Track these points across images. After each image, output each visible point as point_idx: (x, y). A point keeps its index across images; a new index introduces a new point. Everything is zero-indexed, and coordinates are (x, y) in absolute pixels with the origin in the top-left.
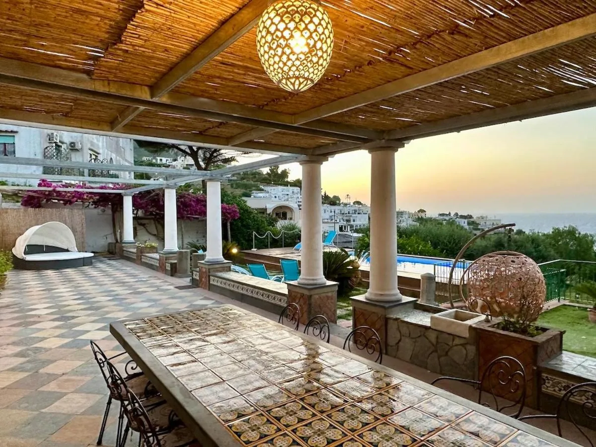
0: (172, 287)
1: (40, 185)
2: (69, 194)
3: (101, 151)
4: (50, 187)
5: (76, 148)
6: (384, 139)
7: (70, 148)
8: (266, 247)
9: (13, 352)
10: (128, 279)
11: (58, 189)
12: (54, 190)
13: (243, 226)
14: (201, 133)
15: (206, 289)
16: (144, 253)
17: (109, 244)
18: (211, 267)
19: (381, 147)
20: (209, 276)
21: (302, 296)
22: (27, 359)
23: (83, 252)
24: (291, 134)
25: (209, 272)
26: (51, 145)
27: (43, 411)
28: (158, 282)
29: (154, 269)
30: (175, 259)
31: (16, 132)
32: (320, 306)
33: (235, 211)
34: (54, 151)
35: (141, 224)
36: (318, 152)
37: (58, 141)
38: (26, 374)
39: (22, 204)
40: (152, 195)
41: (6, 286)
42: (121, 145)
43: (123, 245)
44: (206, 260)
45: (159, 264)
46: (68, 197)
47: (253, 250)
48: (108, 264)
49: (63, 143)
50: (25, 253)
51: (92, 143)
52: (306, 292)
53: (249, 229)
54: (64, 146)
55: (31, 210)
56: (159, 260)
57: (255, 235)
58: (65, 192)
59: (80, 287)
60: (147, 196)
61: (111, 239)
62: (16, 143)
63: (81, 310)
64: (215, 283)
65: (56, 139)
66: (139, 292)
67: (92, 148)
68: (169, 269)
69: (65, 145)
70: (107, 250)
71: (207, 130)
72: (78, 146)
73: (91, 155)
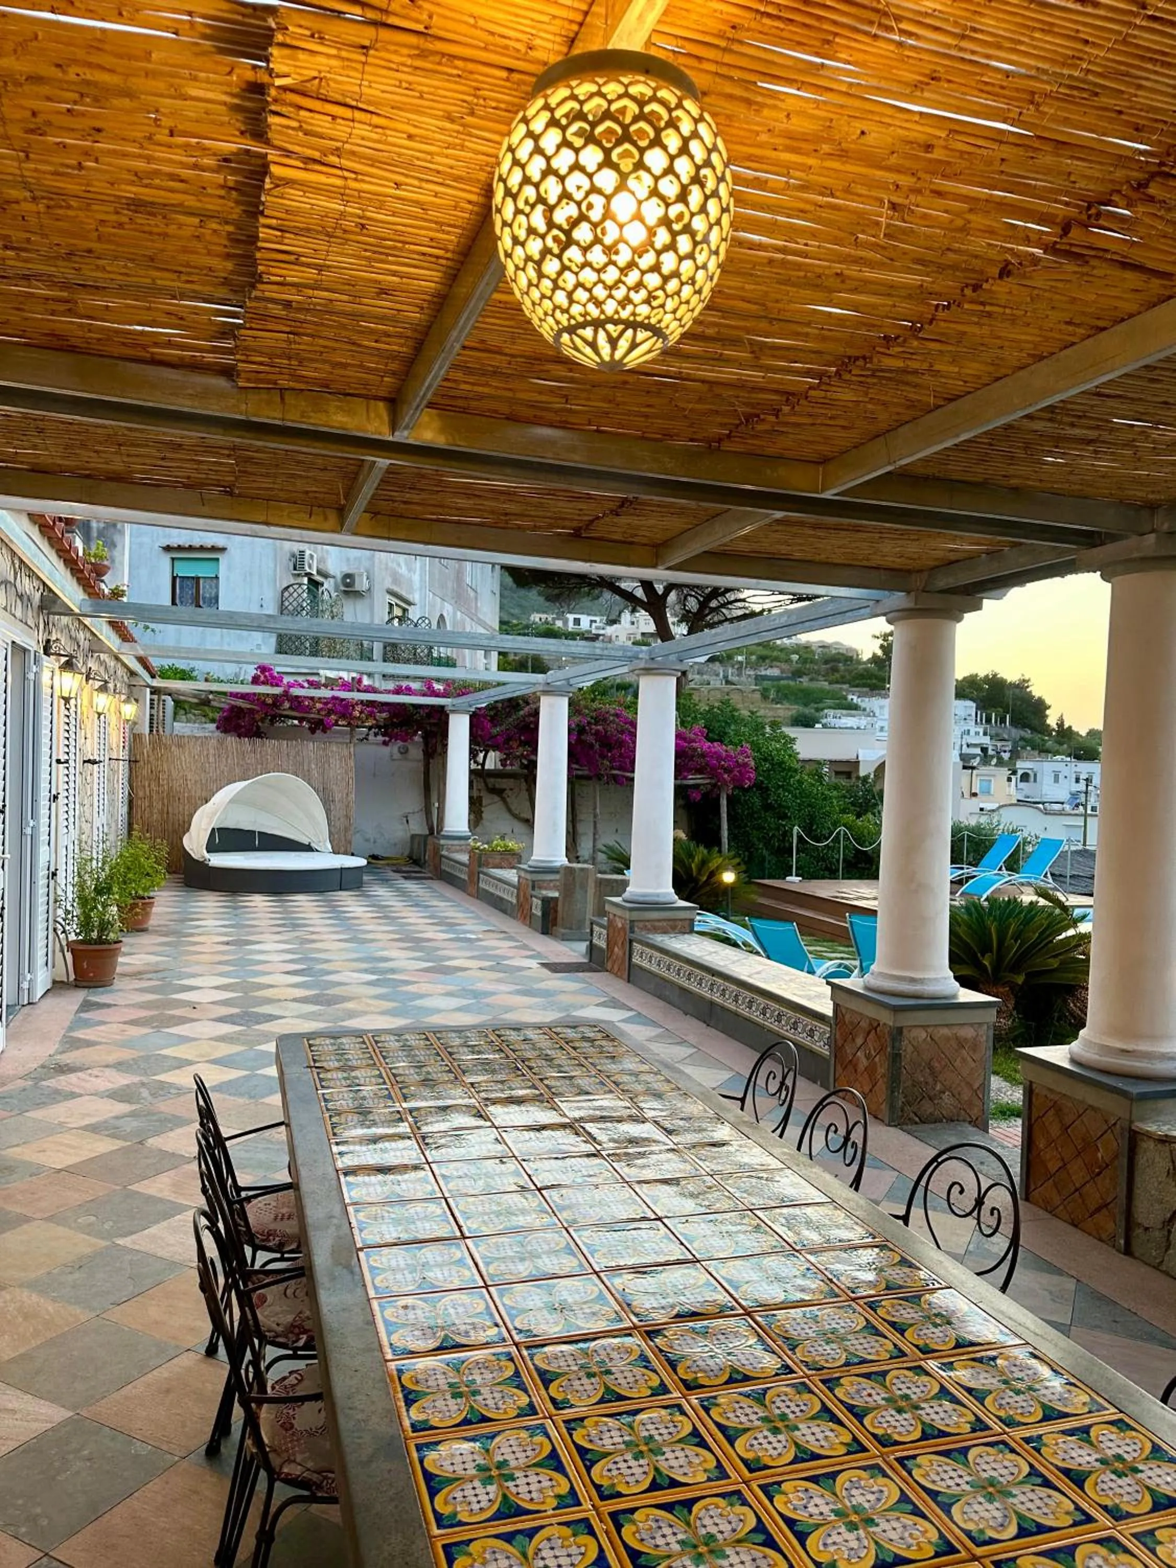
0: (533, 963)
1: (255, 681)
2: (318, 706)
3: (415, 597)
4: (277, 685)
5: (357, 587)
6: (1153, 531)
7: (343, 588)
8: (832, 874)
9: (110, 1086)
10: (431, 933)
11: (296, 692)
12: (286, 693)
13: (767, 807)
14: (577, 534)
15: (621, 977)
16: (487, 865)
17: (413, 837)
18: (636, 915)
19: (1143, 559)
20: (631, 941)
21: (874, 1026)
22: (134, 1107)
23: (345, 853)
24: (837, 528)
25: (632, 931)
26: (299, 580)
27: (120, 1242)
28: (502, 946)
29: (504, 911)
30: (556, 888)
31: (223, 550)
32: (931, 1068)
33: (746, 765)
34: (305, 595)
35: (495, 791)
36: (943, 582)
37: (314, 572)
38: (119, 1144)
39: (218, 728)
40: (522, 713)
41: (153, 922)
42: (468, 580)
43: (442, 842)
44: (626, 895)
45: (518, 896)
46: (319, 710)
47: (788, 878)
48: (398, 890)
49: (326, 576)
50: (211, 848)
51: (396, 578)
52: (886, 1018)
53: (784, 817)
54: (328, 585)
55: (231, 740)
56: (518, 888)
57: (800, 838)
58: (312, 698)
59: (314, 941)
60: (509, 715)
61: (418, 827)
62: (220, 576)
63: (295, 1000)
64: (645, 964)
65: (310, 567)
66: (448, 967)
67: (396, 589)
68: (539, 914)
69: (332, 580)
70: (407, 853)
71: (592, 521)
72: (362, 584)
73: (391, 605)
